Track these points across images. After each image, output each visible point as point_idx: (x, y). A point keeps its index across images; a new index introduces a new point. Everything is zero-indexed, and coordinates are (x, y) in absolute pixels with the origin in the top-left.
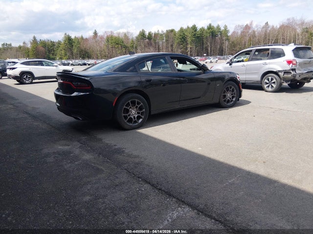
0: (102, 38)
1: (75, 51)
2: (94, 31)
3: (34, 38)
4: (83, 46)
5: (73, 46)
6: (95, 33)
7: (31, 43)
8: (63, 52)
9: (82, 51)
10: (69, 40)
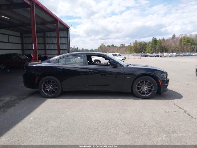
0: (177, 39)
1: (157, 48)
2: (173, 35)
3: (136, 41)
4: (163, 45)
5: (156, 45)
6: (174, 36)
7: (134, 44)
8: (150, 48)
9: (162, 47)
10: (155, 41)
